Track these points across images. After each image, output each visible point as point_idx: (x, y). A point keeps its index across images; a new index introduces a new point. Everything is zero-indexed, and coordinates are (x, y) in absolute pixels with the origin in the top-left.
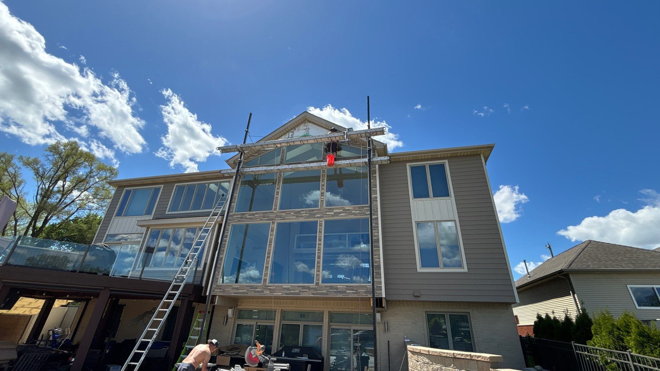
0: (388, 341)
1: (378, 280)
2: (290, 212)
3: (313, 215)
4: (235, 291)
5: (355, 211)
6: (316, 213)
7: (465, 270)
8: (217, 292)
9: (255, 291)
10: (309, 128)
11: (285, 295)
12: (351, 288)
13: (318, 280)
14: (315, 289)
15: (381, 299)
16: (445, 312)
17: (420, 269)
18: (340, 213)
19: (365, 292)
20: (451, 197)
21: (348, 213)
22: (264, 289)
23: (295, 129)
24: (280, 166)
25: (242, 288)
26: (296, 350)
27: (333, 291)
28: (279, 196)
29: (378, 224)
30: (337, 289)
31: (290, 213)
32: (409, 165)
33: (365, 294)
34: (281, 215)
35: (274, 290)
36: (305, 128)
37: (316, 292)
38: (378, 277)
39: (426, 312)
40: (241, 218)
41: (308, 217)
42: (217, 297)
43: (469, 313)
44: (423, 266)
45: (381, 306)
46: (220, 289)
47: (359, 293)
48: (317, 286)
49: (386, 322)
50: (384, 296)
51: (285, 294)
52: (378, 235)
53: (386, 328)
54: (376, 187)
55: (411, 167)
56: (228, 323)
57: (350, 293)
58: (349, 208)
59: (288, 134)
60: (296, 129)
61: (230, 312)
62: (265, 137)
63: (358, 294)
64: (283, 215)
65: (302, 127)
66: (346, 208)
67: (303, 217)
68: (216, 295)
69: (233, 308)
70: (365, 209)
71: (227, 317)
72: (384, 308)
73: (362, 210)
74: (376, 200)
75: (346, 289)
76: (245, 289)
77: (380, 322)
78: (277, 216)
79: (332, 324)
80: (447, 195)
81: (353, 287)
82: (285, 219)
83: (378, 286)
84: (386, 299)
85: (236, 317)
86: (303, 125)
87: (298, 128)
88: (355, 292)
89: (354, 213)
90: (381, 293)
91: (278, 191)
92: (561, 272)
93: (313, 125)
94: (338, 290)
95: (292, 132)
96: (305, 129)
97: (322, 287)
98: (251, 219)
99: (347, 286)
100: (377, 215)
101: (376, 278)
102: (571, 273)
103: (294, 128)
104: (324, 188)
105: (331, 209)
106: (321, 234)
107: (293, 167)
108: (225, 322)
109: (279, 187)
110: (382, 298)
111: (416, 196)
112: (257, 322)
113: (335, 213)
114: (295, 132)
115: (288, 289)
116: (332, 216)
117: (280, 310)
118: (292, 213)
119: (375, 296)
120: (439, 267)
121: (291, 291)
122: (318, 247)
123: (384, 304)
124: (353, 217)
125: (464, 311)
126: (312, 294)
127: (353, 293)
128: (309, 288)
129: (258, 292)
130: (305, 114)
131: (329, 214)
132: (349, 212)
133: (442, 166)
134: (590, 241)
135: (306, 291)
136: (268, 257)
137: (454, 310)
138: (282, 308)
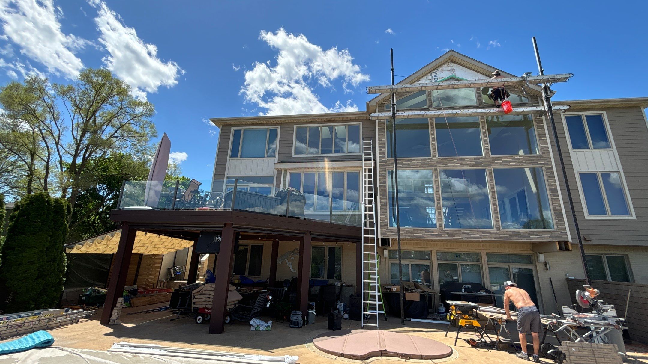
0: (550, 278)
1: (562, 226)
2: (451, 160)
3: (480, 163)
4: (409, 234)
6: (483, 161)
7: (633, 218)
8: (390, 235)
9: (432, 235)
10: (454, 70)
12: (534, 233)
13: (499, 226)
15: (566, 243)
16: (602, 254)
17: (586, 216)
18: (510, 162)
20: (613, 149)
25: (416, 231)
27: (516, 236)
28: (436, 143)
29: (554, 174)
32: (563, 115)
33: (550, 239)
34: (443, 162)
41: (474, 165)
43: (627, 255)
44: (590, 213)
45: (568, 249)
47: (543, 238)
49: (547, 262)
52: (556, 185)
53: (548, 267)
55: (566, 117)
56: (382, 263)
58: (519, 157)
60: (439, 70)
61: (386, 252)
65: (445, 67)
66: (516, 157)
68: (389, 238)
70: (537, 159)
72: (571, 251)
74: (547, 150)
77: (542, 262)
78: (439, 163)
80: (608, 146)
82: (449, 167)
83: (563, 231)
85: (389, 257)
88: (539, 236)
89: (526, 162)
90: (567, 238)
91: (433, 136)
95: (434, 73)
98: (408, 165)
100: (552, 165)
101: (560, 224)
108: (380, 261)
109: (433, 132)
110: (569, 242)
111: (575, 147)
112: (411, 262)
113: (503, 162)
116: (501, 164)
117: (436, 251)
118: (455, 161)
119: (561, 241)
120: (606, 215)
123: (571, 247)
124: (524, 166)
125: (622, 253)
130: (451, 52)
131: (497, 163)
132: (519, 161)
133: (600, 117)
137: (613, 252)
138: (437, 249)
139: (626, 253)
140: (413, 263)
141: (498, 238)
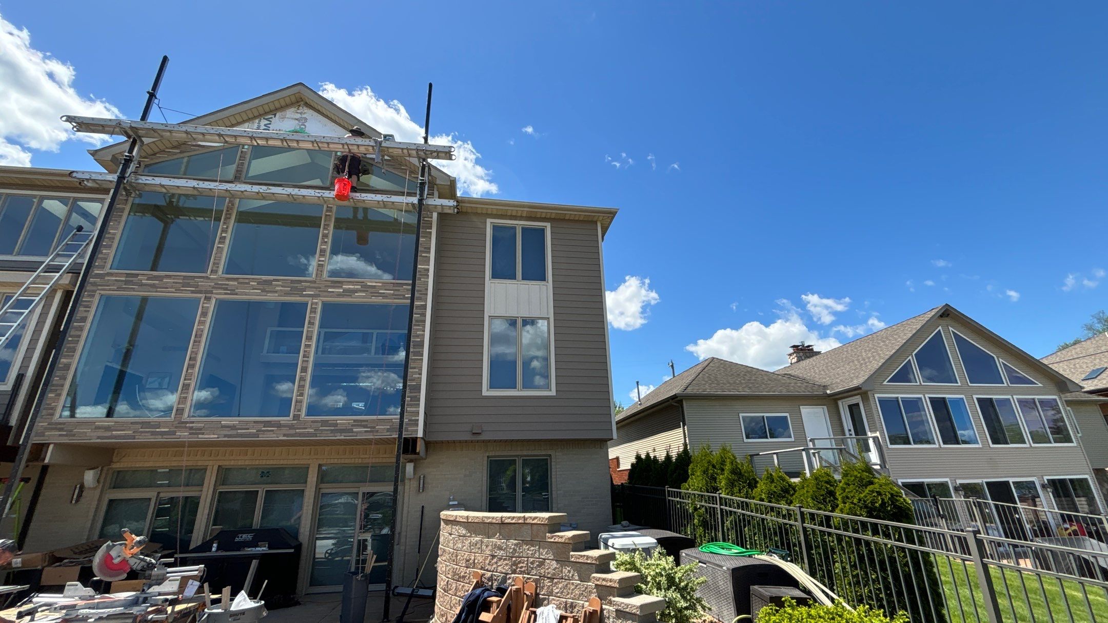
0: (423, 507)
1: (414, 409)
2: (247, 281)
3: (299, 291)
4: (101, 433)
5: (386, 290)
6: (306, 287)
7: (553, 393)
8: (53, 437)
9: (153, 433)
10: (306, 119)
11: (226, 439)
12: (363, 423)
13: (299, 410)
14: (291, 427)
15: (415, 440)
16: (517, 456)
17: (486, 392)
18: (356, 291)
19: (388, 430)
20: (548, 282)
21: (371, 293)
22: (176, 427)
23: (275, 115)
24: (230, 185)
25: (121, 426)
26: (244, 536)
27: (327, 430)
28: (226, 247)
29: (425, 316)
30: (336, 425)
31: (248, 283)
32: (491, 223)
33: (388, 434)
34: (228, 285)
35: (201, 429)
36: (298, 116)
37: (292, 432)
38: (415, 404)
39: (488, 457)
40: (126, 282)
41: (287, 294)
42: (51, 447)
43: (550, 456)
44: (492, 386)
45: (414, 451)
46: (61, 430)
47: (377, 431)
48: (296, 422)
49: (422, 476)
50: (420, 434)
51: (225, 436)
52: (423, 335)
53: (421, 486)
54: (429, 252)
55: (494, 226)
56: (82, 500)
57: (360, 432)
58: (374, 284)
59: (257, 121)
60: (277, 115)
61: (89, 477)
62: (198, 118)
63: (375, 434)
64: (232, 285)
65: (290, 113)
66: (369, 284)
67: (276, 292)
68: (49, 444)
69: (100, 468)
70: (405, 289)
71: (82, 487)
72: (418, 454)
73: (399, 290)
74: (425, 275)
75: (352, 426)
76: (129, 429)
77: (412, 477)
78: (218, 286)
79: (323, 486)
80: (543, 278)
81: (367, 421)
82: (236, 294)
83: (413, 418)
84: (424, 440)
85: (107, 485)
86: (293, 110)
87: (283, 113)
88: (369, 429)
89: (384, 293)
90: (417, 431)
91: (223, 235)
92: (674, 397)
93: (315, 114)
94: (336, 428)
95: (266, 119)
96: (297, 119)
97: (306, 422)
98: (153, 286)
99: (355, 421)
100: (426, 300)
101: (411, 406)
102: (685, 399)
103: (274, 112)
104: (326, 242)
105: (339, 282)
106: (312, 328)
107: (261, 191)
108: (75, 497)
109: (227, 228)
110: (417, 438)
111: (495, 276)
112: (159, 493)
113: (345, 291)
114: (273, 120)
115: (233, 427)
116: (339, 295)
117: (216, 468)
118: (253, 283)
119: (403, 436)
120: (516, 388)
121: (239, 431)
122: (305, 351)
123: (420, 447)
124: (380, 300)
125: (544, 453)
126: (284, 435)
127: (366, 432)
128: (279, 425)
129: (163, 433)
130: (299, 87)
131: (333, 292)
132: (373, 290)
133: (542, 231)
134: (713, 358)
135: (273, 431)
136: (191, 366)
137: (530, 453)
138: (222, 463)
139: (549, 452)
140: (164, 496)
141: (292, 435)
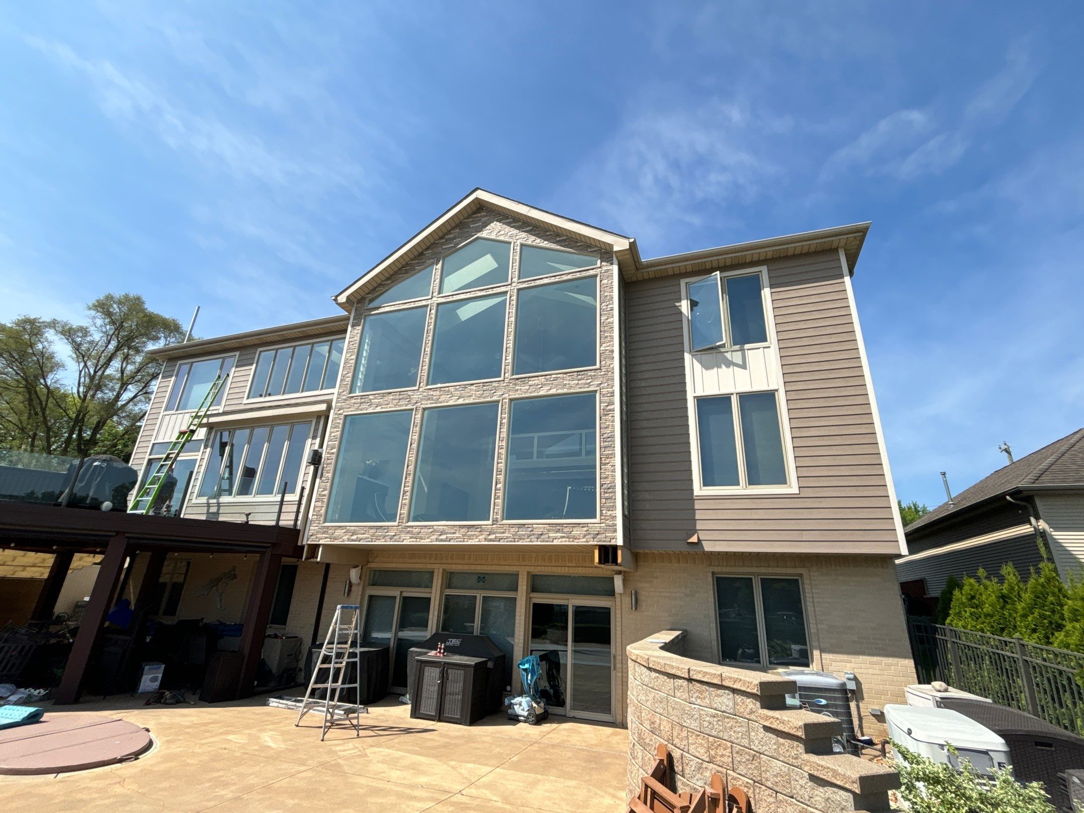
1: (610, 512)
2: (447, 389)
3: (489, 393)
4: (350, 536)
5: (570, 380)
6: (496, 388)
7: (794, 489)
8: (320, 539)
9: (386, 537)
11: (438, 543)
12: (558, 528)
13: (497, 514)
14: (491, 531)
16: (753, 574)
17: (698, 489)
19: (584, 536)
20: (770, 343)
21: (556, 385)
22: (400, 531)
25: (362, 530)
26: (454, 640)
27: (525, 535)
29: (614, 405)
30: (532, 529)
32: (687, 283)
34: (432, 395)
35: (417, 534)
37: (492, 536)
38: (610, 507)
39: (713, 573)
40: (361, 403)
42: (320, 547)
43: (801, 575)
44: (707, 483)
45: (616, 562)
46: (326, 533)
48: (494, 526)
49: (633, 592)
50: (620, 542)
51: (438, 540)
52: (613, 426)
53: (634, 603)
56: (352, 594)
57: (556, 537)
58: (558, 376)
61: (354, 574)
63: (571, 540)
64: (436, 395)
66: (554, 376)
67: (470, 396)
68: (318, 545)
69: (360, 567)
70: (589, 376)
71: (350, 582)
72: (623, 565)
73: (583, 379)
74: (610, 357)
75: (549, 530)
76: (368, 533)
77: (623, 591)
78: (425, 398)
79: (533, 595)
80: (762, 338)
81: (561, 525)
82: (441, 402)
83: (611, 523)
84: (629, 550)
85: (367, 583)
88: (565, 535)
89: (569, 384)
90: (614, 538)
91: (427, 349)
94: (532, 533)
97: (503, 526)
98: (378, 404)
101: (607, 508)
105: (525, 379)
106: (504, 428)
108: (347, 589)
110: (616, 546)
112: (401, 592)
113: (531, 387)
115: (442, 532)
116: (526, 392)
117: (441, 571)
118: (452, 390)
119: (602, 543)
120: (738, 484)
121: (447, 535)
123: (622, 557)
126: (486, 540)
127: (563, 537)
128: (480, 529)
129: (391, 537)
131: (520, 390)
132: (558, 382)
133: (755, 280)
135: (476, 535)
136: (409, 474)
137: (771, 570)
138: (445, 567)
139: (800, 571)
140: (405, 594)
141: (492, 540)
